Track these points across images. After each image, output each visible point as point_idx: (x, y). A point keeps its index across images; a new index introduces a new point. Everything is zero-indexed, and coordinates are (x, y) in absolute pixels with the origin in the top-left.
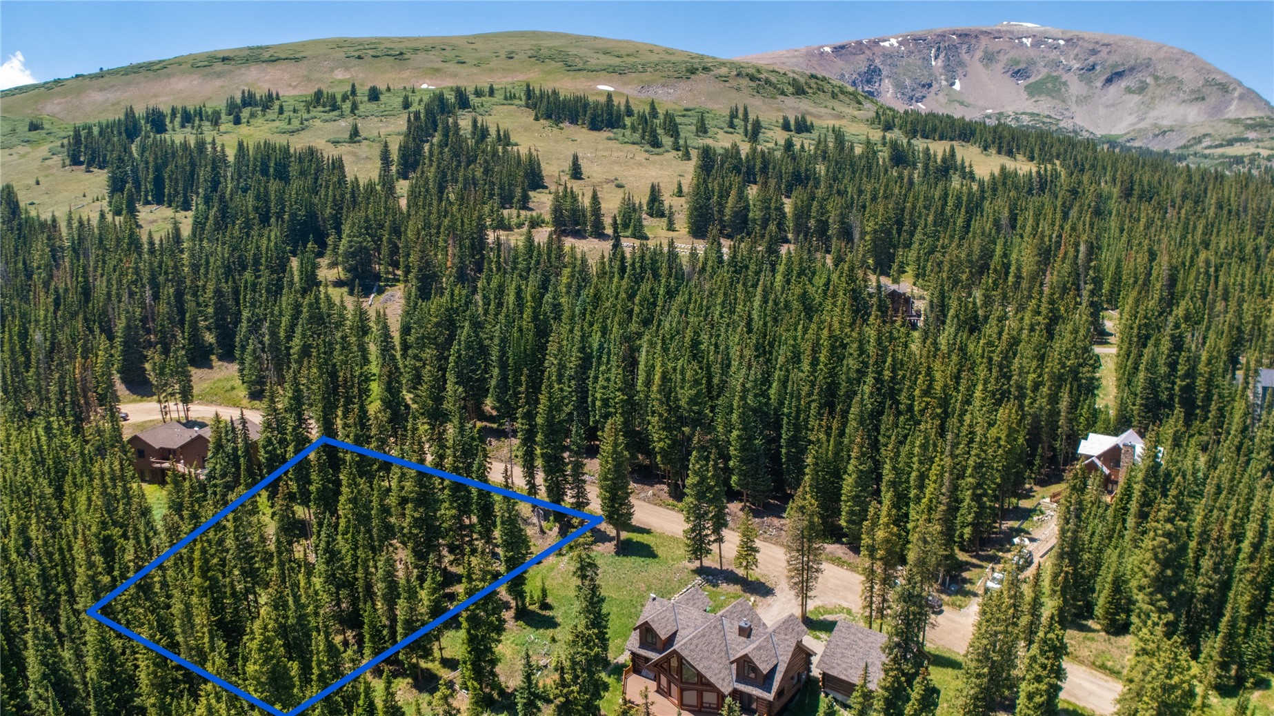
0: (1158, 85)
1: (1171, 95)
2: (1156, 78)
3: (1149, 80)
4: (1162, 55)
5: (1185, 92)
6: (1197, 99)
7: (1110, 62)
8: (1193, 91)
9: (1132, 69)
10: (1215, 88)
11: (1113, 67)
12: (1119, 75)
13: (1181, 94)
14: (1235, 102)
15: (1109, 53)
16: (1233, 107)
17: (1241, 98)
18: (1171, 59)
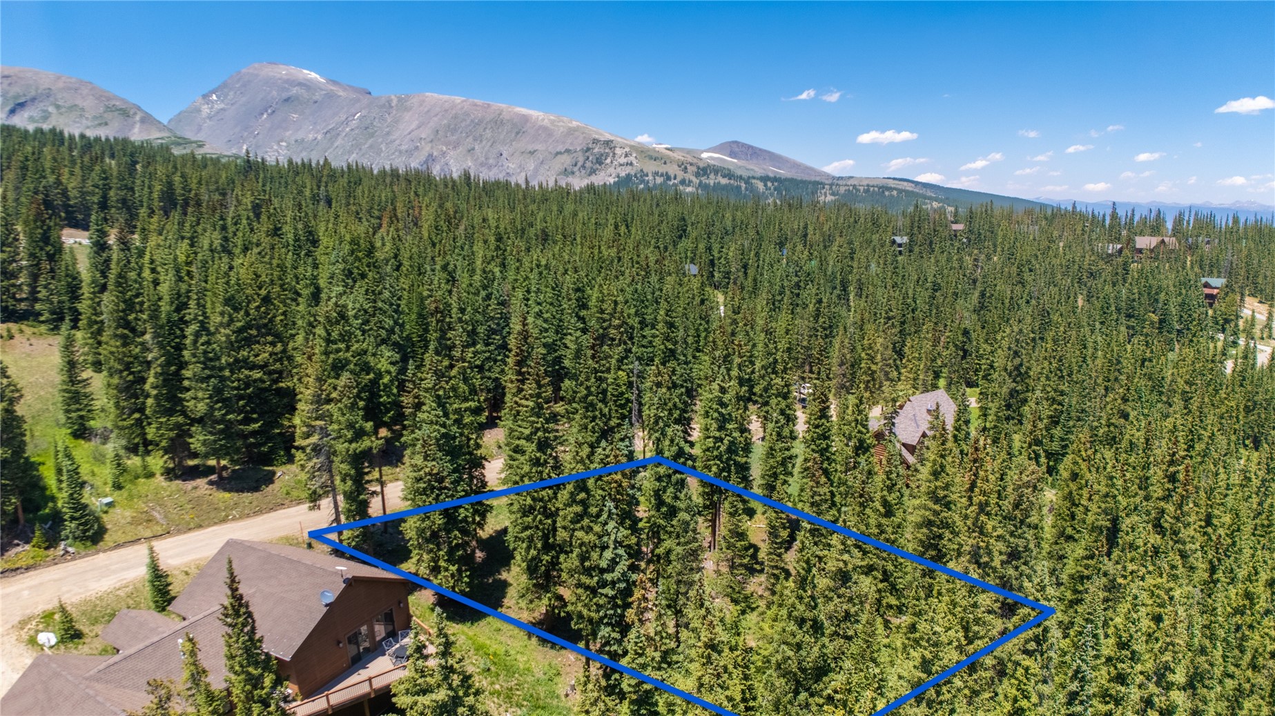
0: (61, 114)
1: (75, 122)
2: (58, 107)
3: (51, 109)
4: (61, 84)
5: (87, 119)
6: (100, 125)
7: (11, 93)
8: (95, 118)
9: (33, 99)
10: (116, 113)
11: (16, 97)
12: (22, 105)
13: (84, 121)
14: (138, 125)
15: (10, 84)
16: (136, 130)
17: (143, 121)
18: (70, 89)
